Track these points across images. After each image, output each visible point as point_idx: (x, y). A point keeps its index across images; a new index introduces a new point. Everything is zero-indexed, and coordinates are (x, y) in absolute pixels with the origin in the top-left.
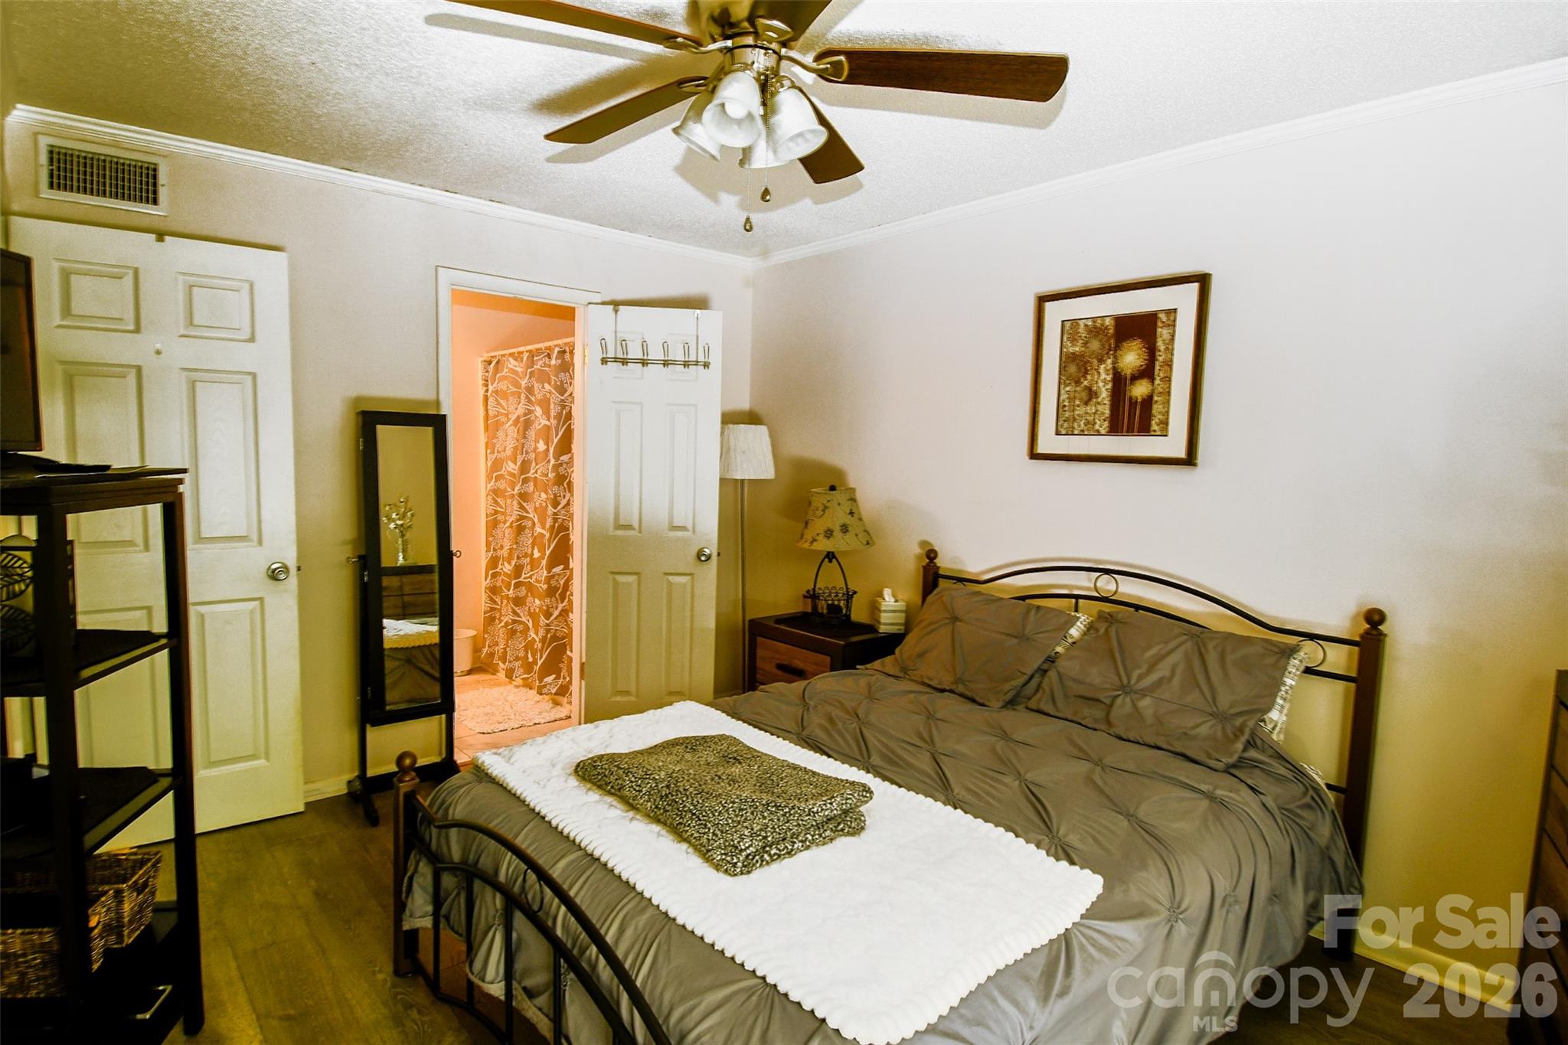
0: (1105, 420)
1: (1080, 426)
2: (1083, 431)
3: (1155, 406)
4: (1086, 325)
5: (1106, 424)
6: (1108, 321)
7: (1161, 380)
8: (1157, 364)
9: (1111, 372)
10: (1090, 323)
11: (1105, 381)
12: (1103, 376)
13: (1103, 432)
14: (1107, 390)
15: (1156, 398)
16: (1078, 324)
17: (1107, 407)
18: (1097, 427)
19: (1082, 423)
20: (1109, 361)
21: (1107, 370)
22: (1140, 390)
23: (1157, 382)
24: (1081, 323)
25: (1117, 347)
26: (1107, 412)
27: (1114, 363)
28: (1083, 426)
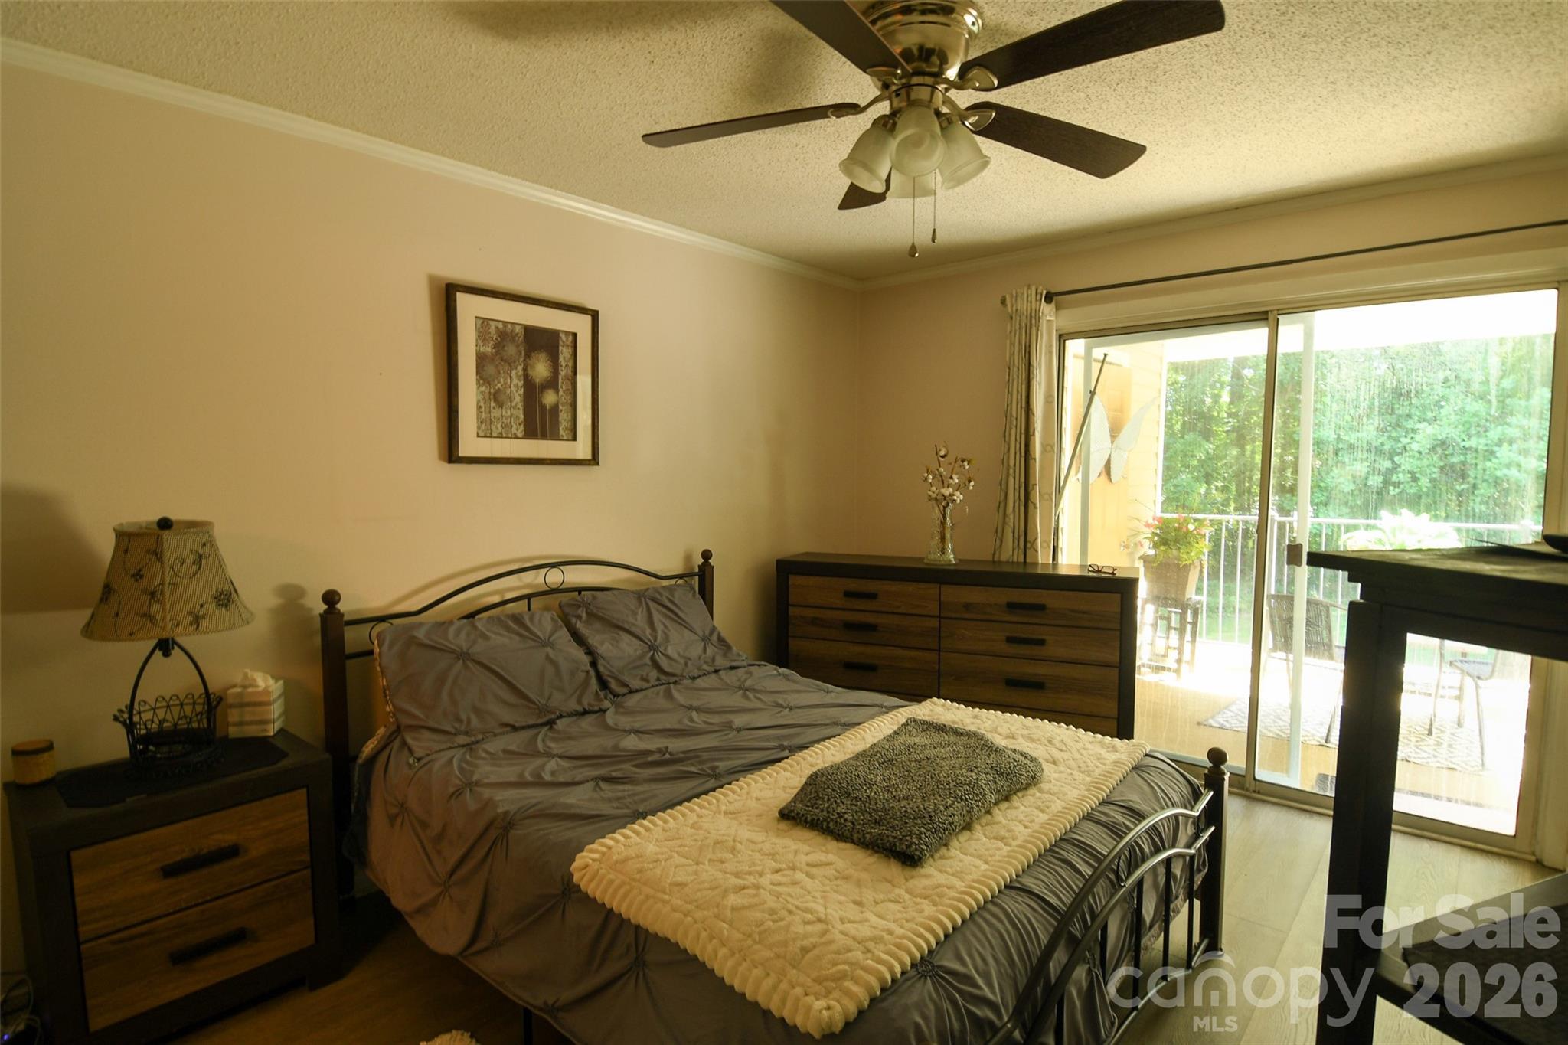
0: (520, 424)
1: (497, 429)
2: (501, 433)
3: (561, 414)
4: (497, 328)
5: (522, 428)
6: (518, 329)
7: (564, 392)
8: (560, 378)
9: (522, 378)
10: (500, 326)
11: (517, 386)
12: (515, 381)
13: (520, 435)
14: (520, 395)
15: (560, 407)
16: (488, 324)
17: (521, 411)
18: (514, 430)
19: (499, 426)
20: (520, 368)
21: (518, 378)
22: (549, 398)
23: (561, 393)
24: (492, 324)
25: (528, 356)
26: (522, 417)
27: (525, 370)
28: (500, 429)
